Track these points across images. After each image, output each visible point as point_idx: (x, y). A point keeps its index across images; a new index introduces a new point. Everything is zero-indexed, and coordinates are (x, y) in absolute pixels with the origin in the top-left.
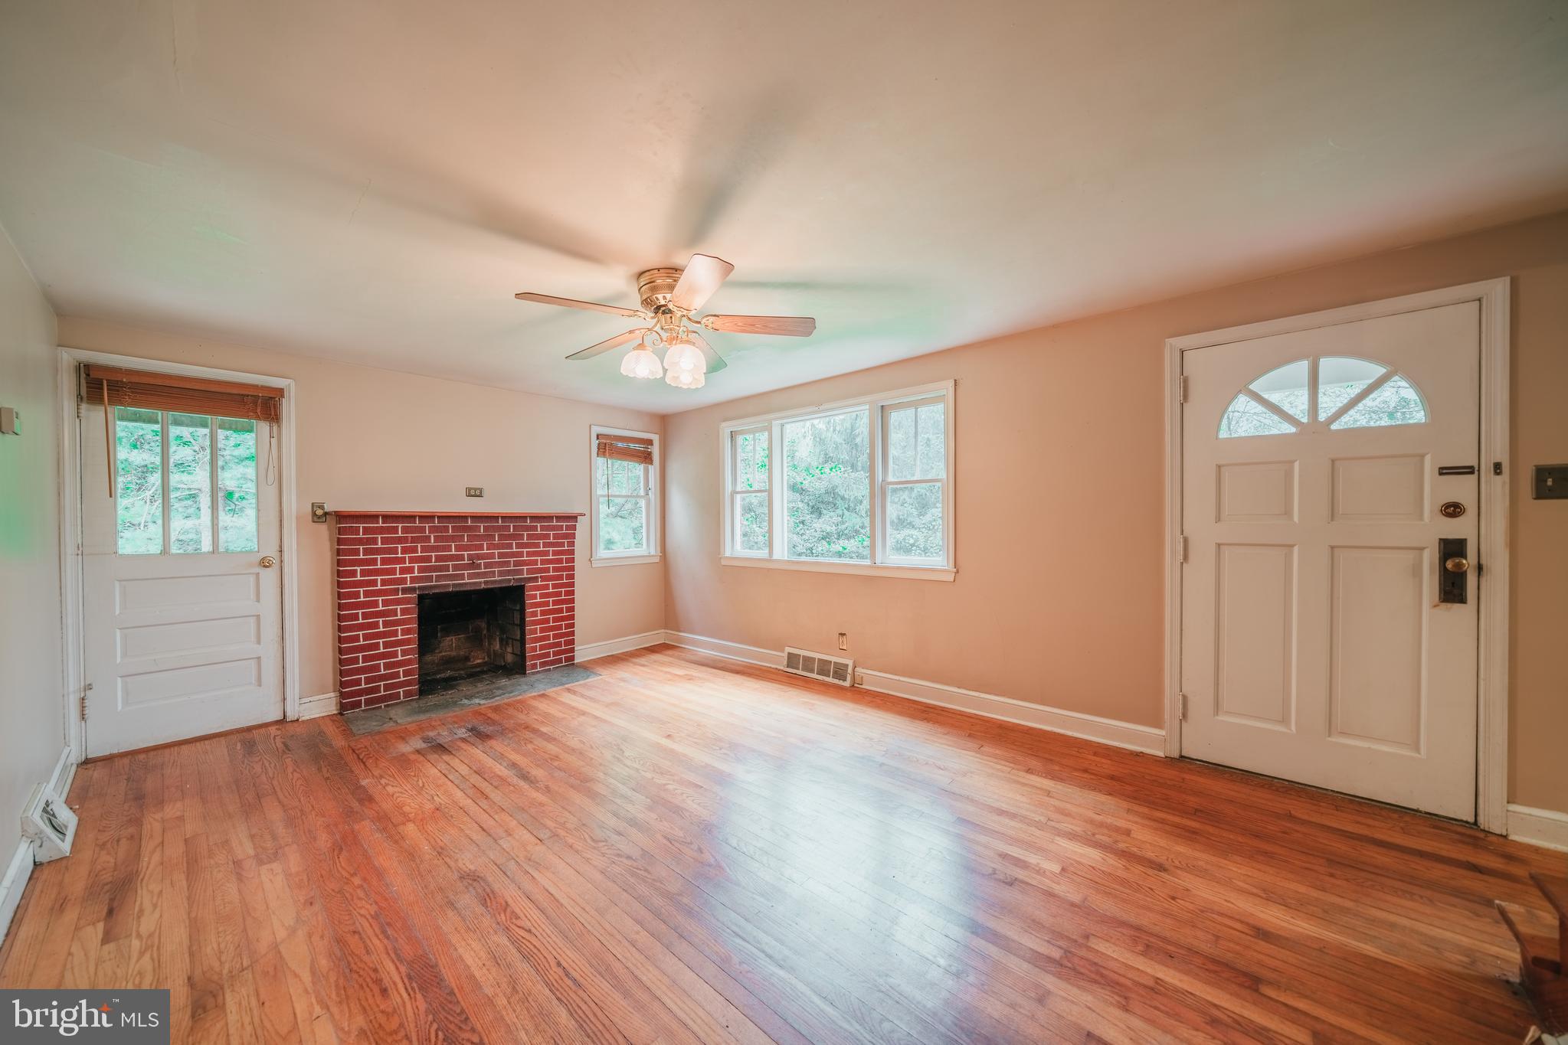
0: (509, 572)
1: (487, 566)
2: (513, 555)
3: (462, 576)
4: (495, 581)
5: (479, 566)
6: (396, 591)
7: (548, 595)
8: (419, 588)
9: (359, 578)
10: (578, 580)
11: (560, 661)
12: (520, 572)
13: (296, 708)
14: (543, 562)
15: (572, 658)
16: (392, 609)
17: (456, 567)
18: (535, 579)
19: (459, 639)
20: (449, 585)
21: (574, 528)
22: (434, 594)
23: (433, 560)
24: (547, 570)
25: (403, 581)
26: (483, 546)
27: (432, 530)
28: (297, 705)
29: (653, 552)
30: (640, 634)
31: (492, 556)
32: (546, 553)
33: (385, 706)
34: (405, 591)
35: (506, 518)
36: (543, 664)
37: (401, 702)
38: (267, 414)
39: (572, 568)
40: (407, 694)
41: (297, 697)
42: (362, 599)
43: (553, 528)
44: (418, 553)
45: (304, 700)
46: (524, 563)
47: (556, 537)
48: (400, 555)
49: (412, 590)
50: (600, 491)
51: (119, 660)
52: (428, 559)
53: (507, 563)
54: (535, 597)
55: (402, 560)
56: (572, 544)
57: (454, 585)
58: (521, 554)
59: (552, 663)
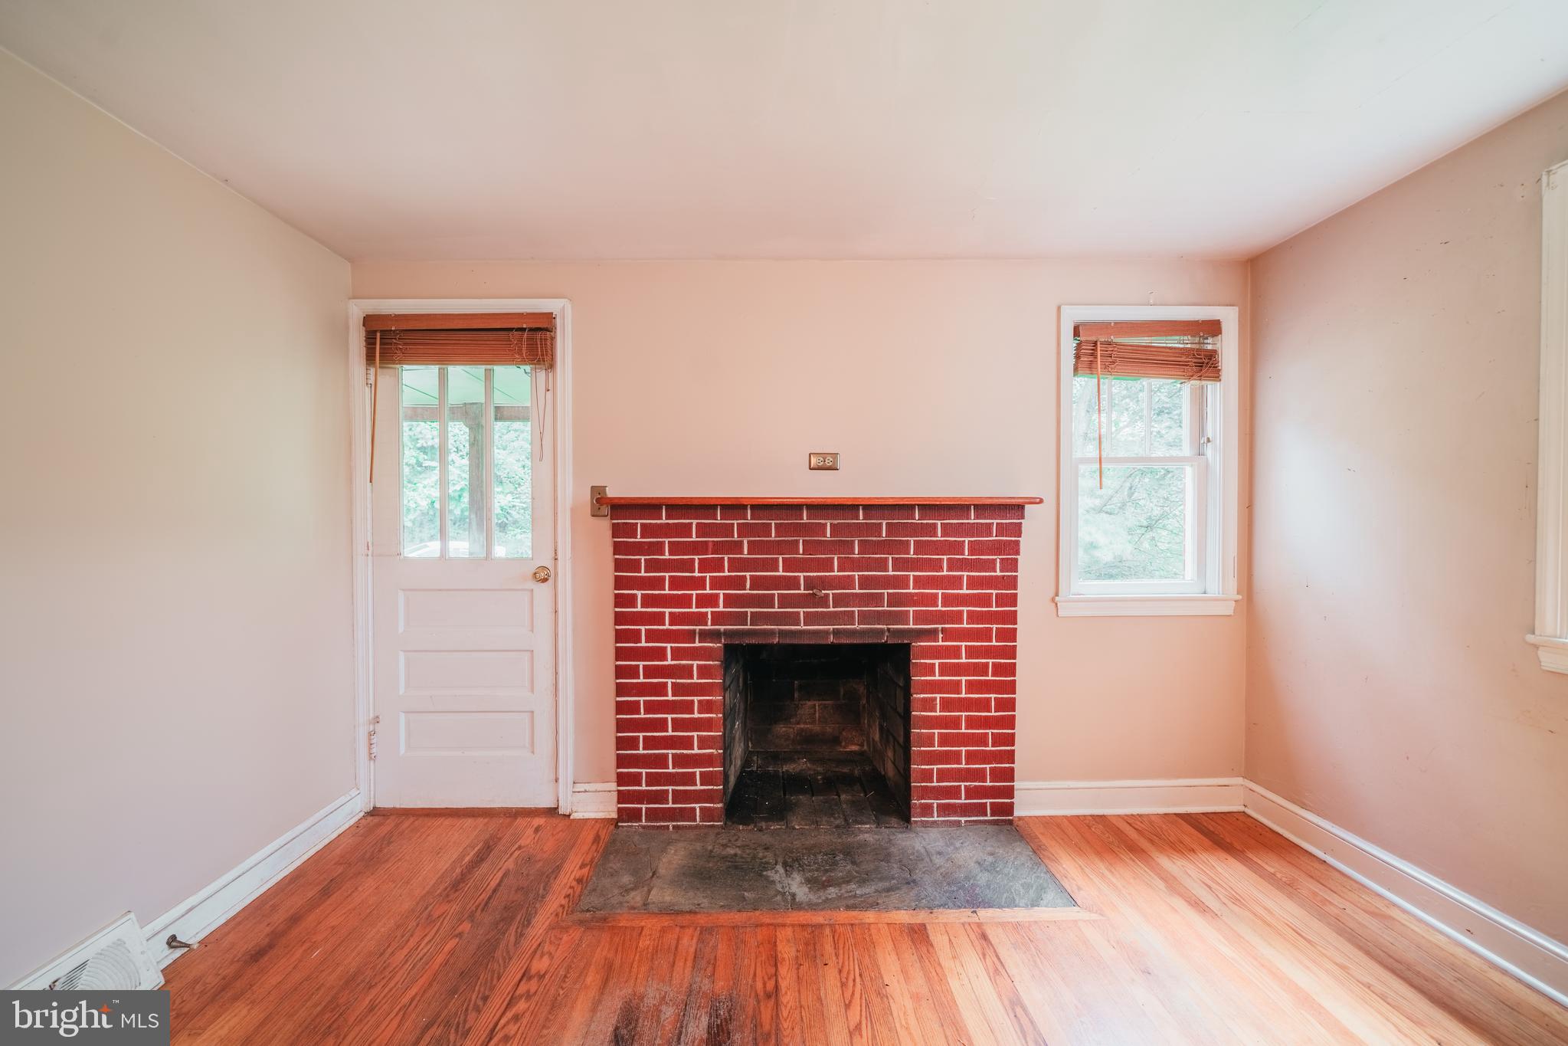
0: (880, 617)
1: (839, 600)
2: (888, 582)
3: (794, 619)
4: (854, 632)
5: (823, 601)
6: (690, 636)
7: (958, 670)
8: (727, 633)
9: (639, 609)
10: (1023, 643)
11: (981, 810)
12: (902, 617)
13: (569, 798)
14: (948, 600)
15: (1009, 809)
16: (684, 666)
17: (785, 601)
18: (932, 634)
19: (825, 707)
20: (772, 633)
21: (1017, 530)
22: (748, 645)
23: (748, 586)
24: (957, 617)
25: (701, 619)
26: (833, 563)
27: (744, 530)
28: (570, 793)
29: (1214, 588)
30: (1178, 777)
31: (847, 582)
32: (956, 582)
33: (674, 827)
34: (705, 636)
35: (874, 508)
36: (945, 810)
37: (697, 827)
38: (533, 355)
39: (1012, 617)
40: (707, 814)
41: (570, 781)
42: (643, 644)
43: (971, 530)
44: (724, 572)
45: (580, 787)
46: (910, 600)
47: (975, 548)
48: (696, 574)
49: (714, 635)
50: (1080, 450)
51: (402, 691)
52: (740, 583)
53: (877, 599)
54: (930, 669)
55: (699, 583)
56: (1012, 565)
57: (781, 632)
58: (902, 582)
59: (965, 810)
